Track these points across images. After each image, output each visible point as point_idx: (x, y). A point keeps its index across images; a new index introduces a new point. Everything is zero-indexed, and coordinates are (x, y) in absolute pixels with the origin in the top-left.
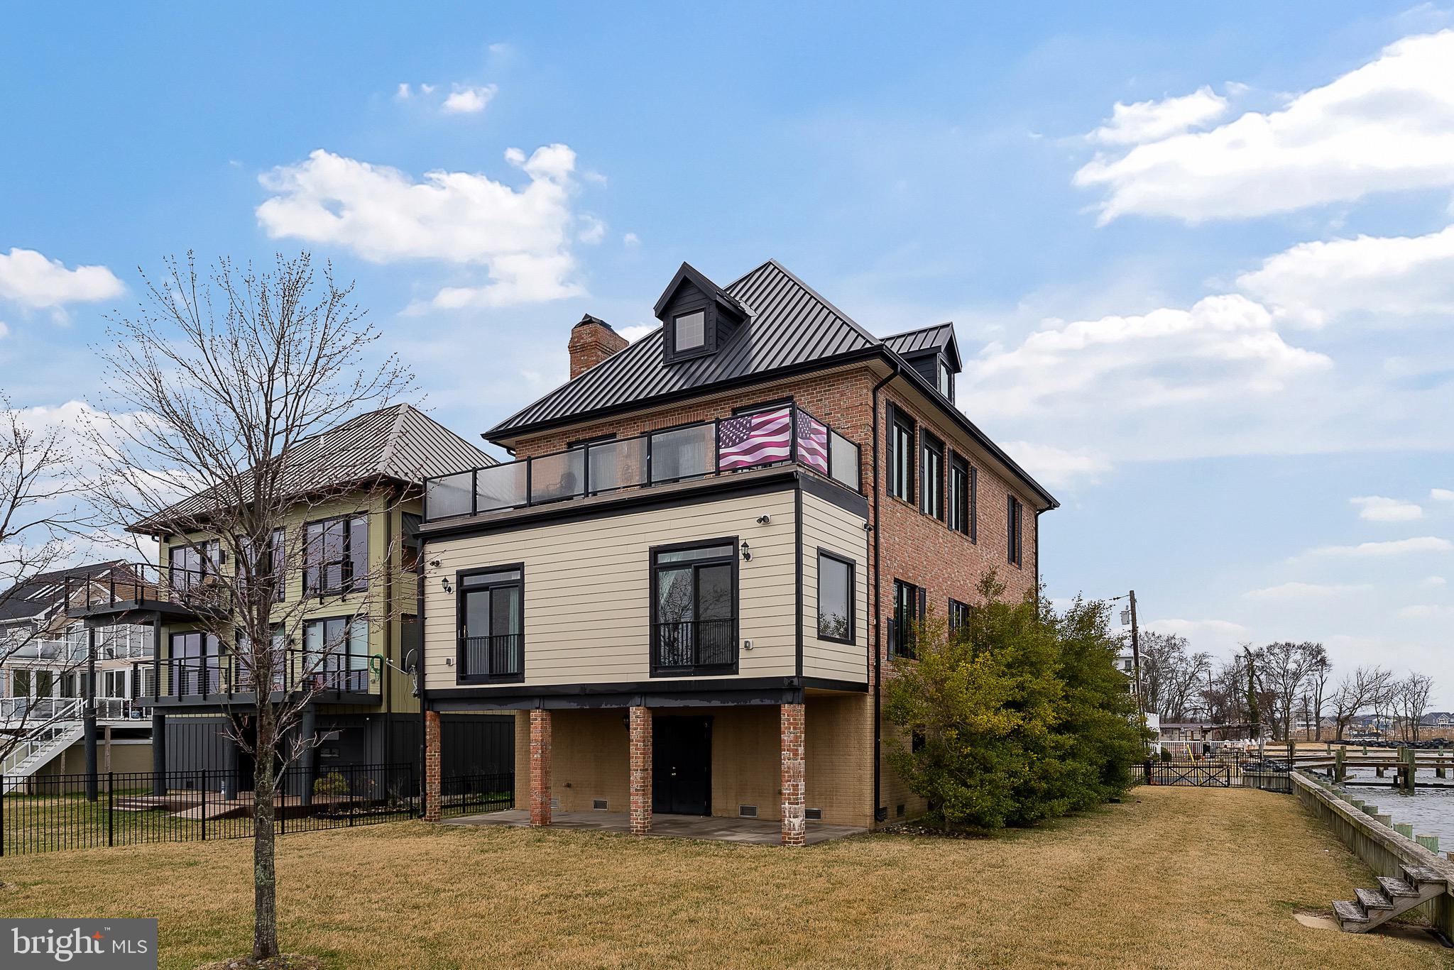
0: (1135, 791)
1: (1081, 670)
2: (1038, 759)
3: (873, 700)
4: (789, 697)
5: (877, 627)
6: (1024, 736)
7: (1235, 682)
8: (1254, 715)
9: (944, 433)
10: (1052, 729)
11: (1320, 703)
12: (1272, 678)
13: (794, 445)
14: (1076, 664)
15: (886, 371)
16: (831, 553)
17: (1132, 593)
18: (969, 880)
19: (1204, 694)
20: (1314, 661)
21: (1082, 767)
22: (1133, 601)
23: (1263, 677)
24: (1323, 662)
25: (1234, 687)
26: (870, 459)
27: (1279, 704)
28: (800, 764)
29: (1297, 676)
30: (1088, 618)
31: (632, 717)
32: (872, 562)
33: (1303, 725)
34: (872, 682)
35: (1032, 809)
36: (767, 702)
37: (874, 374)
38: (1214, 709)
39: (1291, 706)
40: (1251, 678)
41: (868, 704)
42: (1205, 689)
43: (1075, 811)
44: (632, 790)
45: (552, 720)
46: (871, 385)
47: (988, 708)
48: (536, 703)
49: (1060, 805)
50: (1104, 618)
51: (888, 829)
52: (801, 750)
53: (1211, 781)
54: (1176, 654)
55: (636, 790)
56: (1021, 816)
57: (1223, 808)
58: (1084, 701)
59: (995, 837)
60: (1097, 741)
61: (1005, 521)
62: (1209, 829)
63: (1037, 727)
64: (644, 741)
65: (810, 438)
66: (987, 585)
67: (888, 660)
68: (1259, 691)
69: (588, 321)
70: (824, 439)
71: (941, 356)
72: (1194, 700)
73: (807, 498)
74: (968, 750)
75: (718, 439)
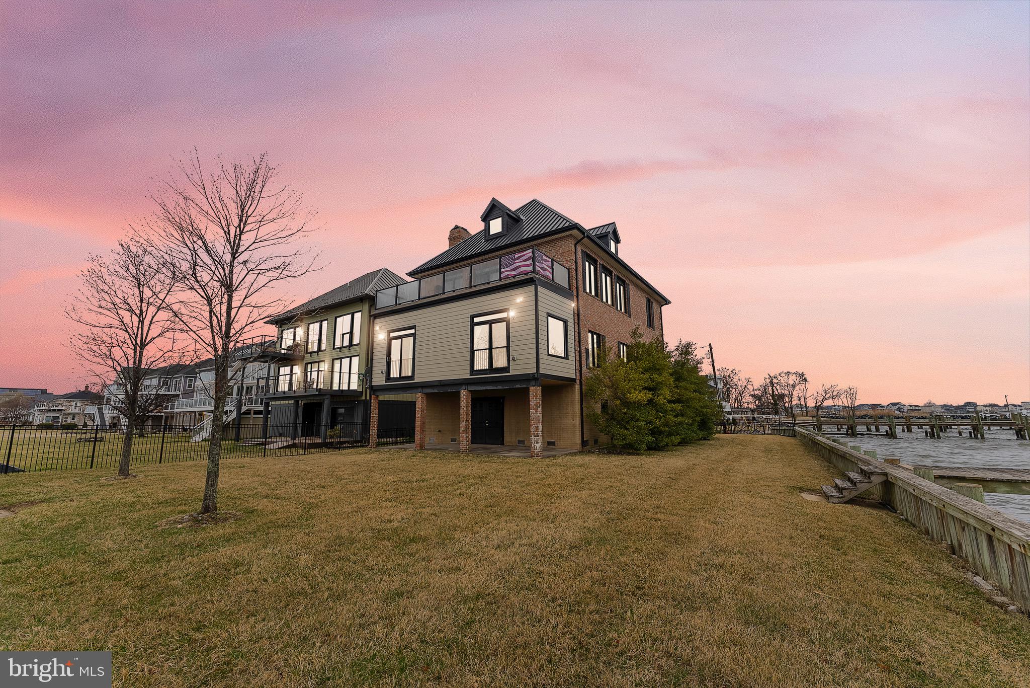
0: (717, 435)
1: (683, 374)
2: (664, 416)
3: (579, 387)
4: (533, 383)
5: (580, 352)
6: (656, 405)
7: (765, 389)
8: (775, 404)
9: (612, 267)
10: (670, 402)
11: (806, 399)
12: (782, 387)
13: (534, 266)
14: (680, 371)
15: (581, 236)
16: (554, 315)
17: (710, 344)
18: (619, 474)
19: (751, 395)
20: (801, 379)
21: (686, 420)
22: (711, 348)
23: (778, 387)
24: (805, 380)
25: (765, 391)
26: (574, 275)
27: (787, 399)
28: (539, 416)
29: (794, 386)
30: (686, 350)
31: (462, 395)
32: (576, 321)
33: (799, 410)
34: (578, 378)
35: (662, 441)
36: (524, 386)
37: (575, 238)
38: (757, 402)
39: (792, 400)
40: (773, 387)
41: (577, 389)
42: (752, 393)
43: (684, 443)
44: (461, 431)
45: (427, 398)
46: (574, 242)
47: (635, 389)
48: (419, 390)
49: (676, 439)
50: (693, 349)
51: (589, 451)
52: (540, 409)
53: (756, 432)
54: (737, 377)
55: (463, 431)
56: (657, 445)
57: (761, 443)
58: (686, 389)
59: (642, 455)
60: (694, 408)
61: (645, 309)
62: (754, 452)
63: (661, 400)
64: (467, 407)
65: (542, 263)
66: (635, 334)
67: (586, 368)
68: (777, 393)
69: (457, 227)
70: (550, 264)
71: (611, 236)
72: (747, 398)
73: (540, 289)
74: (625, 410)
75: (500, 265)
